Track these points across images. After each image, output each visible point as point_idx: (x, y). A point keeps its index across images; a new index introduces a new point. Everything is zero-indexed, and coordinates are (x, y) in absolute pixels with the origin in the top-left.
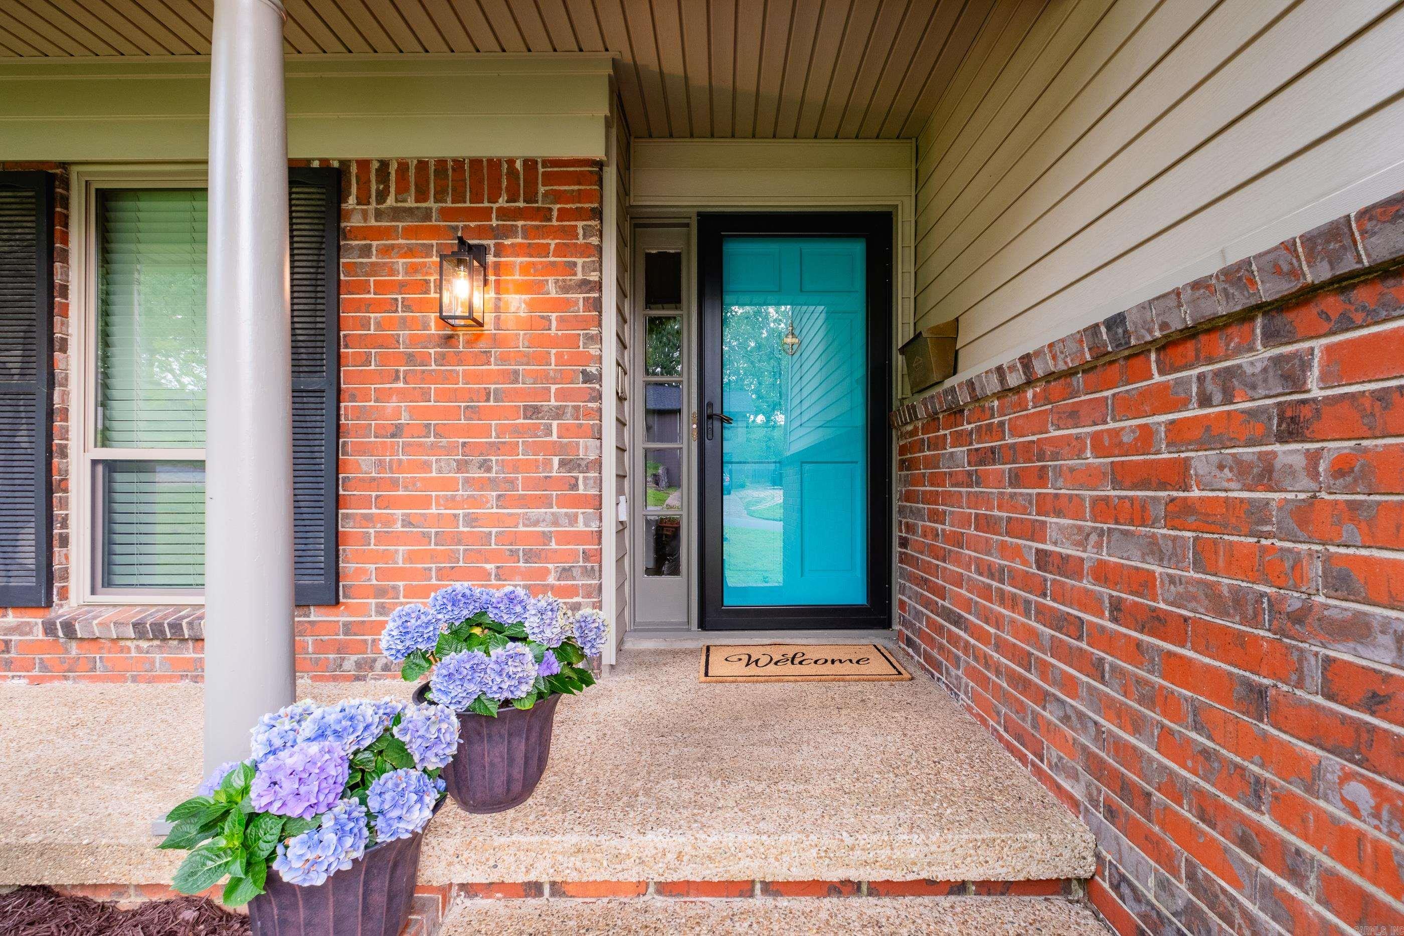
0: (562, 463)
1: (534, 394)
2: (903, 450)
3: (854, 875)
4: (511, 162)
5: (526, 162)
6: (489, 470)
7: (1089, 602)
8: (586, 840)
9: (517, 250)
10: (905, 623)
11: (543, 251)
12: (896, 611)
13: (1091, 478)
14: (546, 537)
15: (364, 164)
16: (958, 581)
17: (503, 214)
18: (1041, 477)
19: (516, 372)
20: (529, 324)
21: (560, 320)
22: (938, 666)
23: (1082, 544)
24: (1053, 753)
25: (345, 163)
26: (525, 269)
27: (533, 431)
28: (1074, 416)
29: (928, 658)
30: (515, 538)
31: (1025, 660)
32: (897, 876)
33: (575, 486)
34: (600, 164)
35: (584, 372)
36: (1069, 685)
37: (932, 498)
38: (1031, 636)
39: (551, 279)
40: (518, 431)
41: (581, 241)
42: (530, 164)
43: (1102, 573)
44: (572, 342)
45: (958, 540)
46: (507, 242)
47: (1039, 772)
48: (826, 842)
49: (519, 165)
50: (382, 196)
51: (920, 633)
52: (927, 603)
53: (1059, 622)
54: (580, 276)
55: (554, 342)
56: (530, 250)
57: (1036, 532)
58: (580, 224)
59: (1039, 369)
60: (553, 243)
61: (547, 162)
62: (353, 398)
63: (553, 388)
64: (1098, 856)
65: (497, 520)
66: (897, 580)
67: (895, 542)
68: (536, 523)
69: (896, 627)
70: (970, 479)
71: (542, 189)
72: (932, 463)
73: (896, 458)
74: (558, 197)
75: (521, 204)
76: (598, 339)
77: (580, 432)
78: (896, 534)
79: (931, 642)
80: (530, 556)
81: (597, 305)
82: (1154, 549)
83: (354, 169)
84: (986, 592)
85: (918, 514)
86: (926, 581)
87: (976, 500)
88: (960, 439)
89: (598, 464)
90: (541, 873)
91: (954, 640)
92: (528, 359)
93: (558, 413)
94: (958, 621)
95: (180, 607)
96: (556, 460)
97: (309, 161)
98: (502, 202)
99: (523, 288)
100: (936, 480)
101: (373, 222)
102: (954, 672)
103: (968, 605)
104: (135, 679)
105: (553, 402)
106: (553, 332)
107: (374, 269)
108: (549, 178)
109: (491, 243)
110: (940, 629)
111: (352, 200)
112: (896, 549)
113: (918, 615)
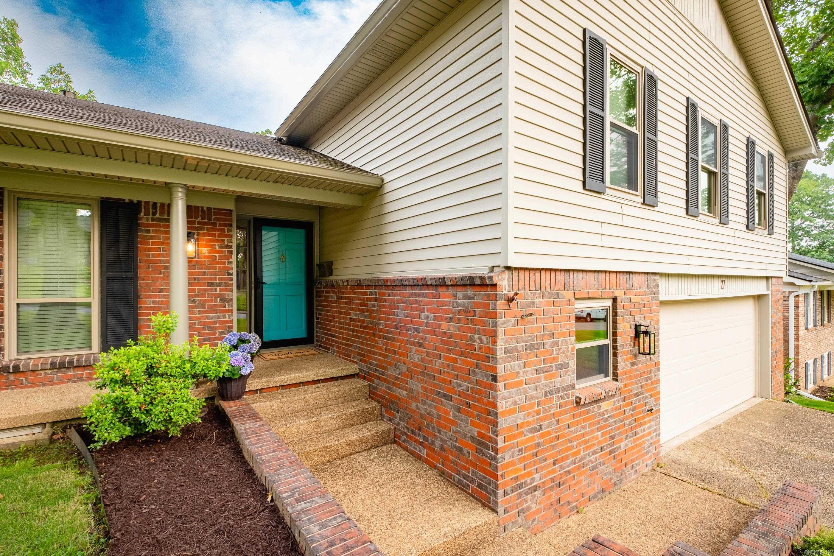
0: (220, 300)
1: (211, 279)
2: (317, 292)
3: (319, 378)
4: (202, 208)
5: (207, 208)
6: (195, 302)
7: (357, 326)
8: (268, 379)
9: (204, 235)
10: (318, 341)
11: (214, 235)
12: (315, 338)
13: (357, 304)
14: (215, 322)
15: (147, 203)
16: (334, 326)
17: (199, 223)
18: (350, 304)
19: (205, 272)
20: (209, 257)
21: (220, 257)
22: (329, 349)
23: (356, 316)
24: (352, 355)
25: (139, 202)
26: (208, 240)
27: (210, 290)
28: (355, 293)
29: (326, 348)
30: (205, 323)
31: (347, 340)
32: (327, 377)
33: (225, 307)
34: (231, 211)
35: (227, 272)
36: (355, 342)
37: (327, 306)
38: (349, 335)
39: (216, 244)
40: (205, 290)
41: (226, 233)
42: (209, 209)
43: (360, 321)
44: (224, 263)
45: (334, 317)
46: (202, 232)
47: (351, 361)
48: (314, 373)
49: (205, 208)
50: (154, 214)
51: (324, 343)
52: (325, 334)
53: (353, 331)
54: (226, 244)
55: (218, 263)
56: (209, 235)
57: (349, 314)
58: (226, 228)
59: (350, 283)
60: (217, 233)
61: (214, 209)
62: (143, 280)
63: (218, 277)
64: (359, 369)
65: (199, 318)
66: (315, 329)
67: (315, 318)
68: (212, 318)
69: (315, 343)
70: (336, 302)
71: (213, 217)
72: (327, 297)
73: (315, 294)
74: (218, 220)
75: (206, 220)
76: (231, 263)
77: (227, 290)
78: (315, 316)
79: (326, 343)
80: (209, 329)
81: (231, 252)
82: (365, 317)
83: (143, 204)
84: (340, 328)
85: (323, 310)
86: (325, 328)
87: (338, 307)
88: (334, 292)
89: (231, 300)
90: (259, 387)
91: (333, 341)
92: (208, 268)
93: (219, 285)
94: (333, 336)
96: (219, 299)
97: (124, 200)
98: (199, 219)
99: (206, 246)
100: (327, 301)
101: (150, 222)
102: (333, 348)
103: (336, 332)
105: (217, 281)
106: (217, 260)
107: (152, 237)
108: (215, 214)
109: (195, 232)
110: (329, 340)
111: (142, 214)
112: (315, 320)
113: (323, 338)
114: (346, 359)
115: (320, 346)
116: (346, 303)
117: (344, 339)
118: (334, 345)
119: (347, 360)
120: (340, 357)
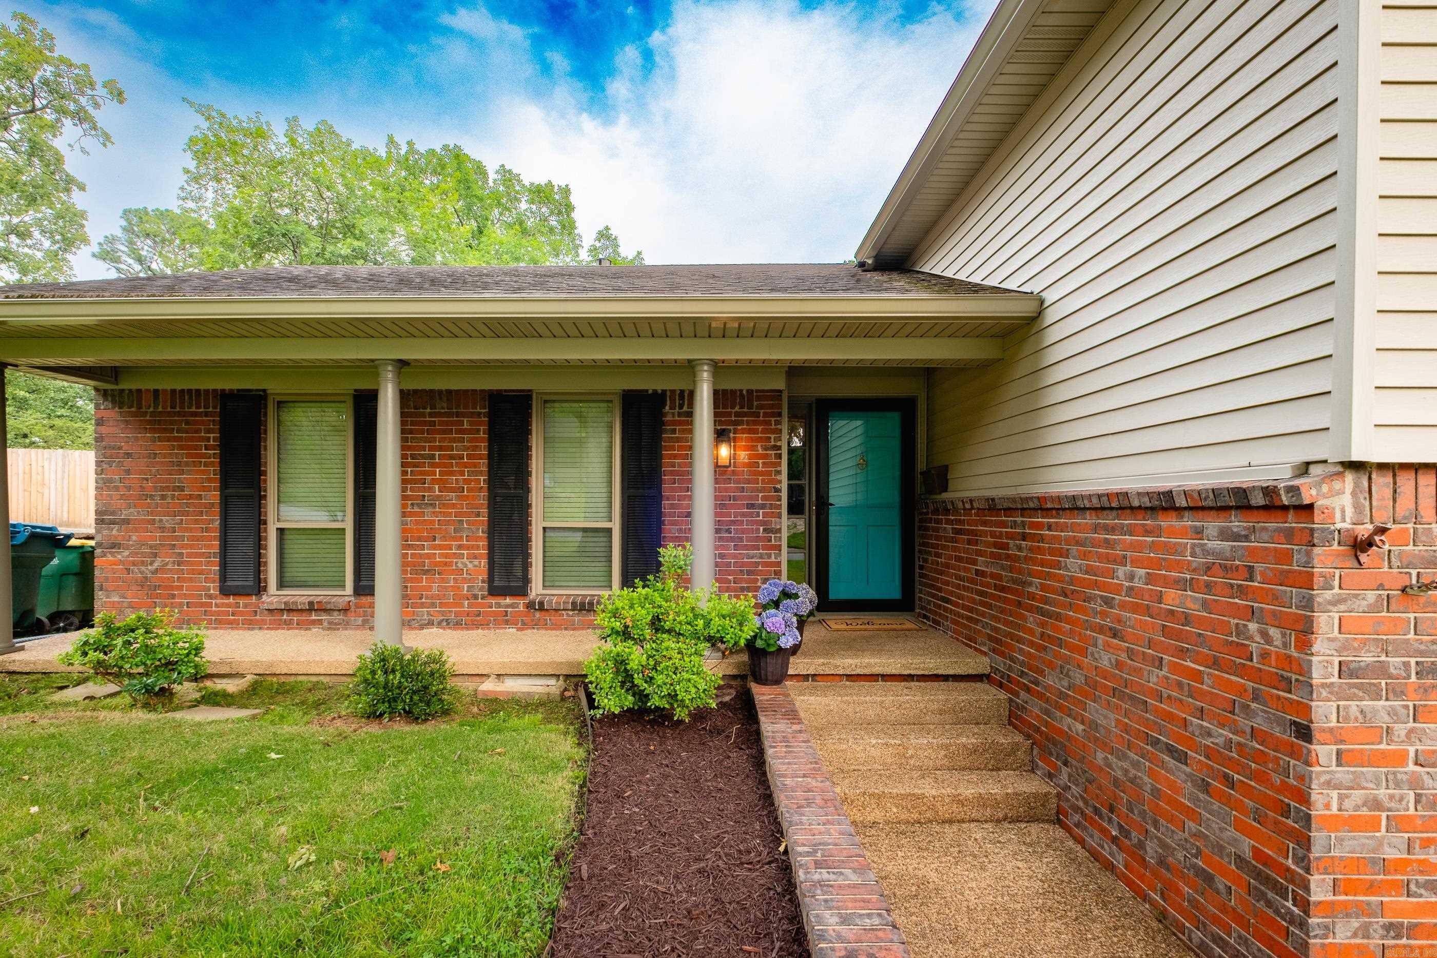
0: (764, 530)
1: (751, 498)
2: (921, 521)
3: (912, 672)
4: (741, 391)
5: (748, 391)
6: (730, 533)
7: (988, 585)
8: (825, 661)
9: (743, 431)
10: (922, 608)
11: (756, 431)
12: (917, 602)
13: (988, 545)
14: (757, 564)
15: (673, 392)
16: (947, 583)
17: (737, 414)
18: (976, 543)
19: (743, 488)
20: (749, 465)
21: (764, 463)
22: (938, 623)
23: (987, 567)
24: (979, 640)
25: (664, 392)
26: (747, 439)
27: (751, 515)
28: (985, 523)
29: (935, 621)
30: (743, 564)
31: (971, 610)
32: (926, 673)
33: (770, 541)
34: (780, 391)
35: (774, 488)
36: (983, 615)
37: (936, 546)
38: (973, 601)
39: (759, 444)
40: (743, 515)
41: (773, 427)
42: (750, 392)
43: (993, 576)
44: (769, 473)
45: (947, 566)
46: (739, 428)
47: (976, 649)
48: (904, 661)
49: (744, 392)
50: (681, 407)
51: (930, 611)
52: (934, 596)
53: (981, 593)
54: (773, 443)
55: (762, 473)
56: (750, 431)
57: (974, 562)
58: (773, 419)
59: (975, 505)
60: (760, 428)
61: (757, 391)
62: (668, 499)
63: (760, 495)
64: (991, 667)
65: (734, 556)
66: (918, 587)
67: (917, 566)
68: (752, 558)
69: (917, 611)
70: (953, 540)
71: (755, 403)
72: (937, 530)
73: (917, 524)
74: (761, 407)
75: (745, 410)
76: (779, 472)
77: (772, 515)
78: (917, 563)
79: (935, 613)
80: (749, 573)
81: (779, 456)
82: (1003, 568)
83: (668, 394)
84: (958, 587)
85: (929, 553)
86: (933, 585)
87: (955, 549)
88: (949, 522)
89: (779, 531)
90: (811, 671)
91: (946, 609)
92: (748, 482)
93: (763, 507)
94: (948, 601)
95: (585, 596)
96: (761, 528)
97: (647, 391)
98: (737, 409)
99: (747, 448)
100: (938, 538)
101: (677, 418)
102: (945, 623)
103: (952, 593)
104: (566, 629)
105: (760, 502)
106: (760, 469)
107: (678, 440)
108: (758, 399)
109: (732, 428)
110: (939, 607)
111: (667, 408)
112: (917, 570)
113: (929, 602)
114: (967, 645)
115: (925, 617)
116: (969, 542)
117: (964, 607)
118: (947, 617)
119: (971, 647)
120: (958, 639)
